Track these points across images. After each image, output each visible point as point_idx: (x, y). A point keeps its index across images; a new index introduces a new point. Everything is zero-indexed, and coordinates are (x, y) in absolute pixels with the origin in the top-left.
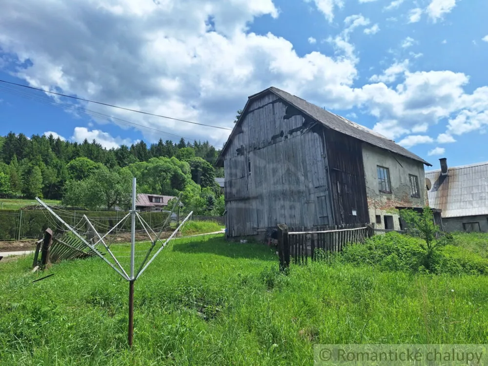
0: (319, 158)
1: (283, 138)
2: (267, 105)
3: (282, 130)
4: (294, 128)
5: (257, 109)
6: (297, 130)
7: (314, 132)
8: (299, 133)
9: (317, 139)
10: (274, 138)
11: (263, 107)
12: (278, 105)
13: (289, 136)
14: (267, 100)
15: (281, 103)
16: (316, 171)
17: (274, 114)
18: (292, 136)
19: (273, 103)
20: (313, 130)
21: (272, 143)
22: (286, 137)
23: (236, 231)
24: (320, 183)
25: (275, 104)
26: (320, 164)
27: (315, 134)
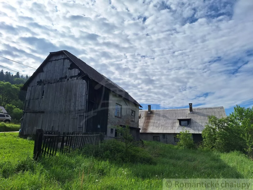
0: (84, 94)
1: (66, 80)
2: (60, 59)
3: (66, 75)
4: (73, 75)
5: (54, 61)
6: (75, 76)
7: (83, 79)
8: (75, 78)
9: (84, 84)
10: (61, 79)
11: (58, 60)
12: (67, 61)
13: (70, 79)
14: (61, 57)
15: (69, 60)
16: (81, 101)
17: (63, 65)
18: (71, 80)
19: (64, 59)
20: (83, 78)
21: (59, 81)
22: (68, 79)
23: (26, 131)
24: (82, 108)
25: (65, 60)
26: (84, 97)
27: (84, 80)
